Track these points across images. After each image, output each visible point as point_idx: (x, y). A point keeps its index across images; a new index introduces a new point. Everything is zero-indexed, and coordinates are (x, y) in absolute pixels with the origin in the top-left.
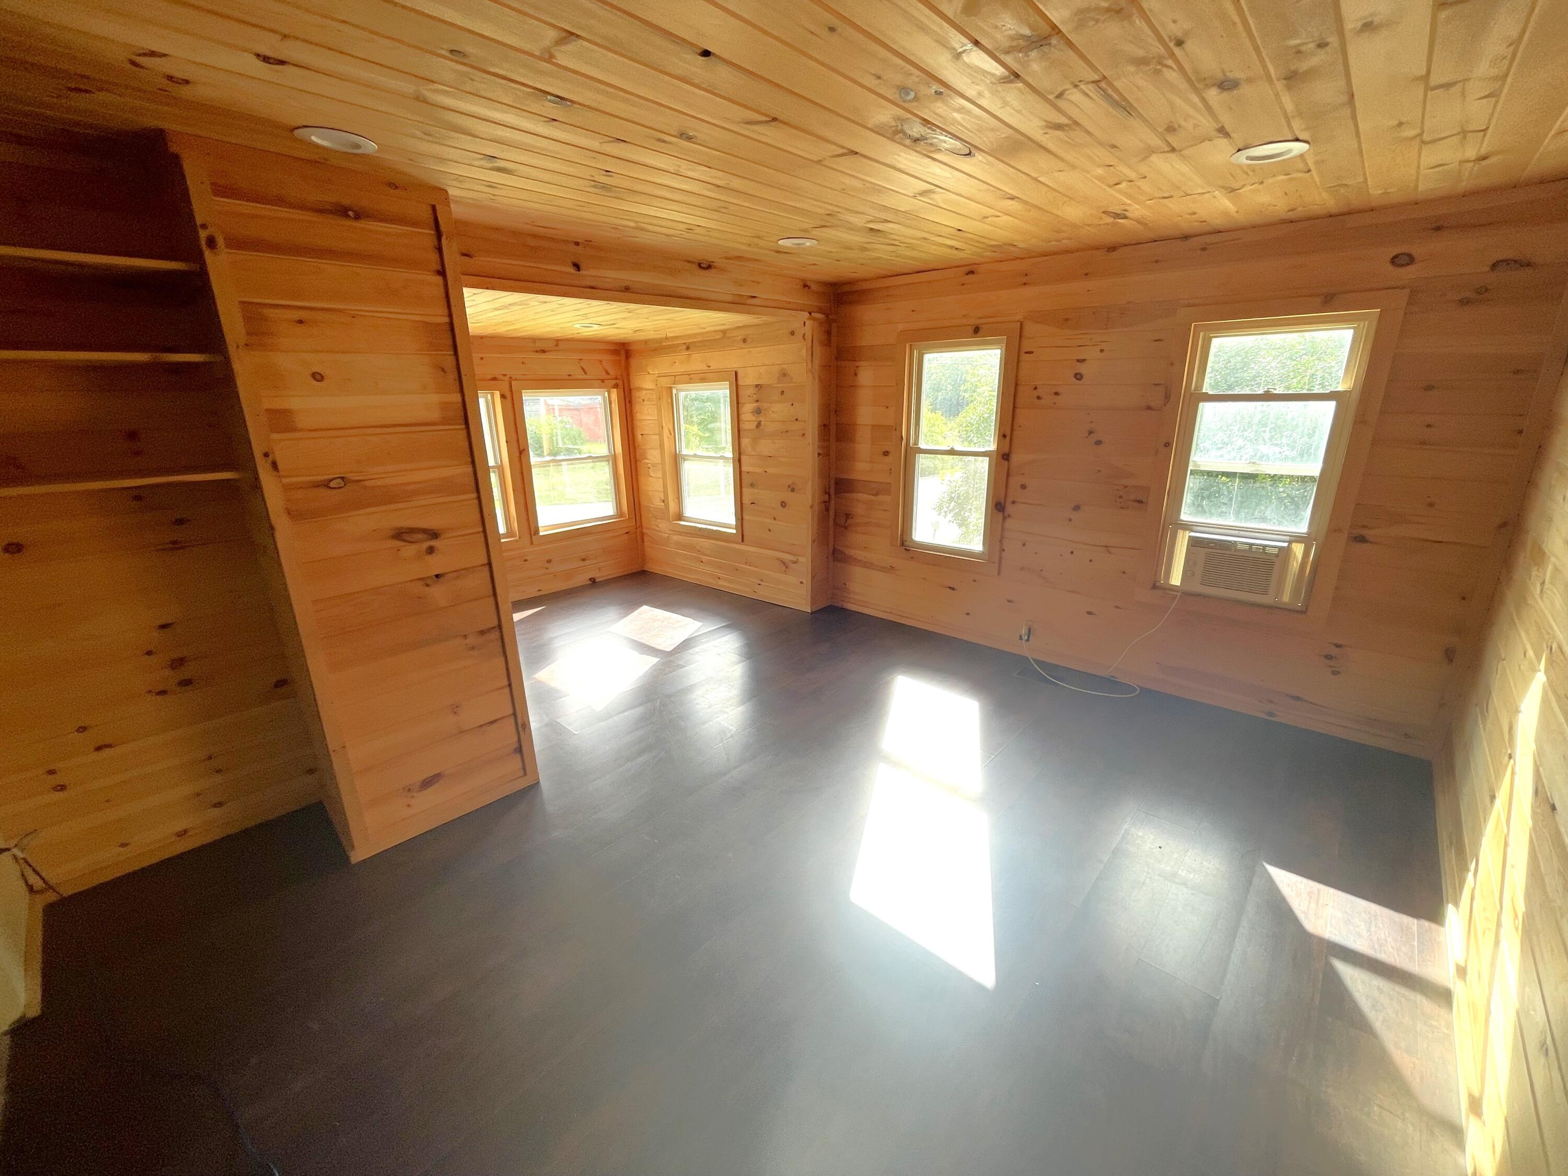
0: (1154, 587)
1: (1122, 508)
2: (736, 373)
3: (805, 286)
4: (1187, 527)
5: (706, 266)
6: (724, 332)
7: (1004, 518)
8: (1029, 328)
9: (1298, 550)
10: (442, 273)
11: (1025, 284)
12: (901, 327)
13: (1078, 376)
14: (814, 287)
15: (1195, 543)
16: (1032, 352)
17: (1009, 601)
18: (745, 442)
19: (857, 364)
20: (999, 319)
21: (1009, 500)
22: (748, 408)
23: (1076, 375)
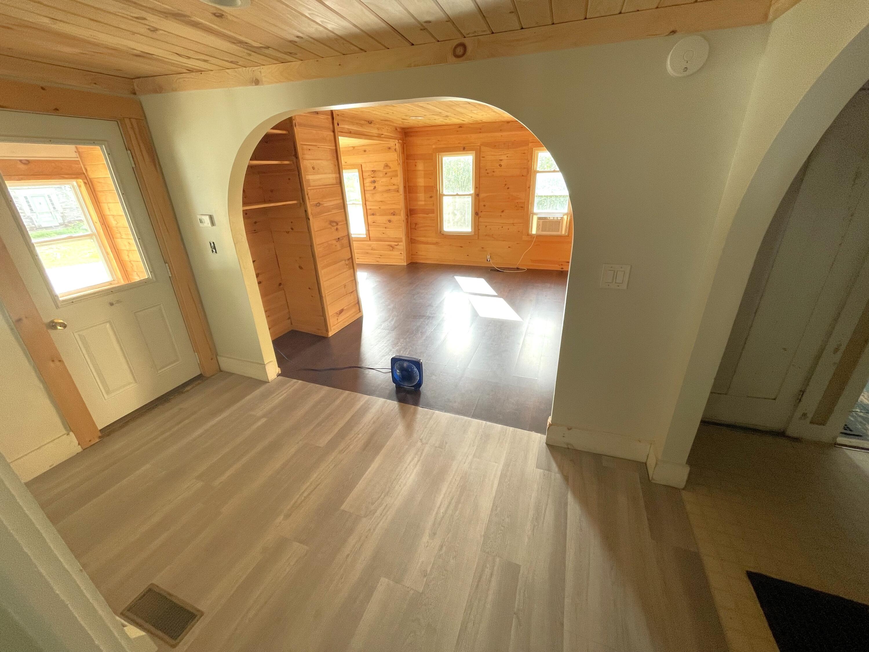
0: (528, 235)
1: (517, 210)
2: (361, 165)
3: (396, 129)
4: (536, 214)
5: (370, 122)
6: (354, 147)
7: (479, 218)
8: (483, 149)
9: (565, 217)
10: (334, 131)
11: (480, 132)
12: (434, 147)
13: (500, 166)
14: (398, 130)
15: (539, 219)
16: (484, 157)
17: (482, 248)
18: (368, 195)
19: (416, 161)
20: (472, 145)
21: (480, 211)
22: (368, 181)
23: (499, 165)
